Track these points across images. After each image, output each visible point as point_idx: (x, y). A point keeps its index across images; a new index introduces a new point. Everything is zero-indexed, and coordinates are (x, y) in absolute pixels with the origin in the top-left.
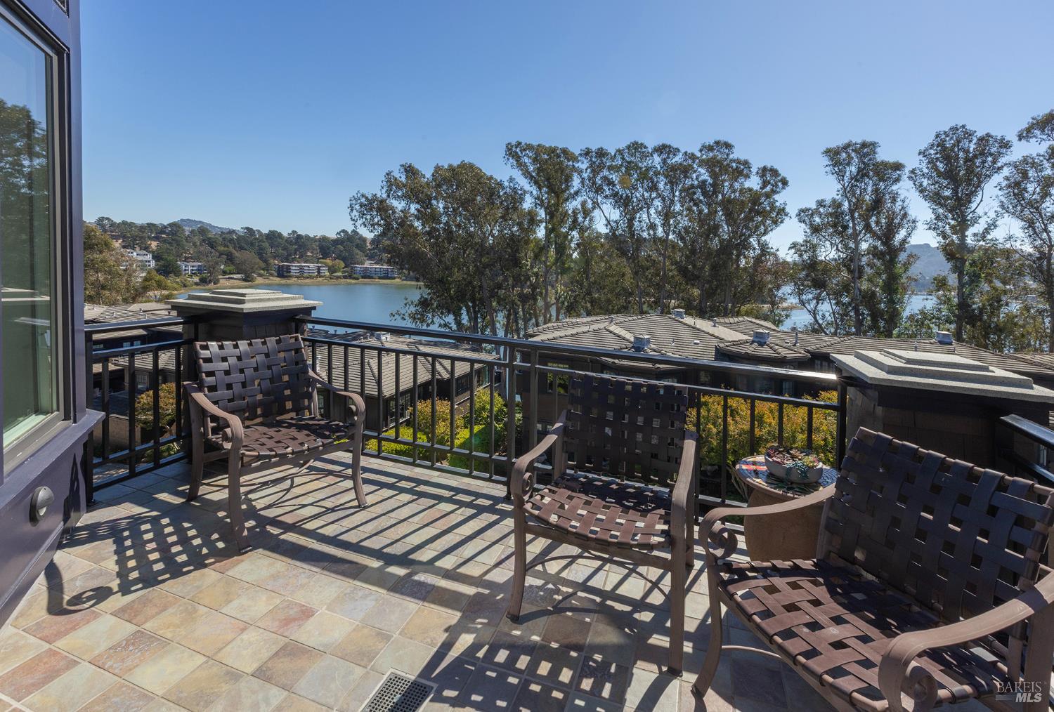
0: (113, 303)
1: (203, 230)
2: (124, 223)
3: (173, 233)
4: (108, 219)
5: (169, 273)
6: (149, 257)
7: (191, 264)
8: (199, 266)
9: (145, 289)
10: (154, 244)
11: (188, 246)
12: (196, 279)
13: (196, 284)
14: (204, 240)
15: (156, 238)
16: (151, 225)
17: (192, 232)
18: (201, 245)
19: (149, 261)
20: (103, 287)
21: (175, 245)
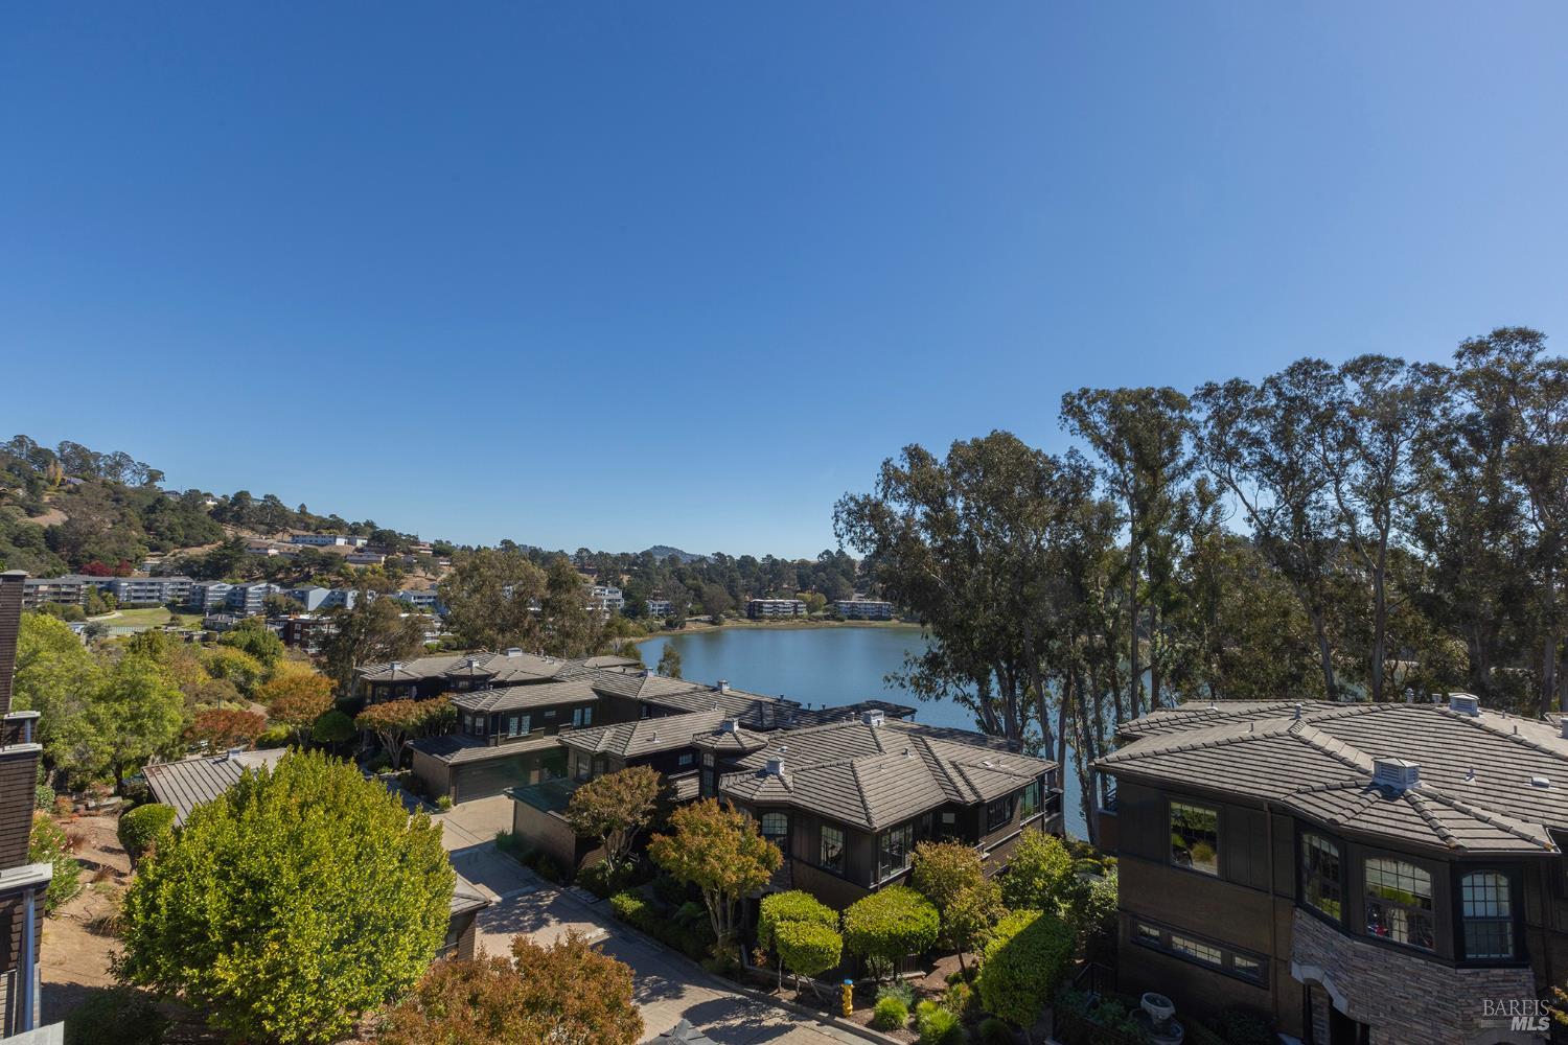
0: (576, 656)
1: (673, 557)
2: (601, 554)
3: (644, 565)
4: (586, 550)
5: (637, 614)
6: (619, 595)
7: (659, 602)
8: (667, 605)
9: (607, 636)
10: (625, 578)
11: (658, 579)
12: (663, 622)
13: (662, 628)
14: (673, 572)
15: (628, 572)
16: (624, 555)
17: (663, 561)
18: (670, 578)
19: (619, 600)
20: (568, 635)
21: (645, 579)
